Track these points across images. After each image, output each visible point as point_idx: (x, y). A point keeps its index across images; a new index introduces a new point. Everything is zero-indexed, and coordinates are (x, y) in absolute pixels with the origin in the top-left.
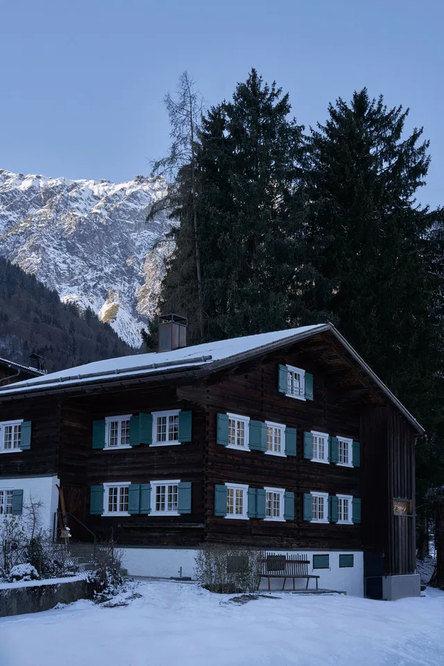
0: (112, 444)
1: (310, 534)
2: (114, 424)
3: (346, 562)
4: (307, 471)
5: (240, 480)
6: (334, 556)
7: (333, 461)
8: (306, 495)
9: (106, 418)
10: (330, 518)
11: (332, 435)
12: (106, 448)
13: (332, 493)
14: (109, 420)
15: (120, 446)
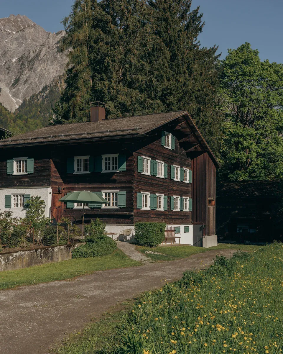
0: (78, 170)
1: (173, 217)
2: (79, 161)
3: (187, 230)
4: (172, 185)
5: (147, 190)
6: (182, 227)
7: (182, 180)
8: (171, 197)
9: (74, 157)
10: (181, 209)
11: (181, 167)
12: (75, 173)
13: (181, 196)
14: (76, 158)
15: (83, 172)
